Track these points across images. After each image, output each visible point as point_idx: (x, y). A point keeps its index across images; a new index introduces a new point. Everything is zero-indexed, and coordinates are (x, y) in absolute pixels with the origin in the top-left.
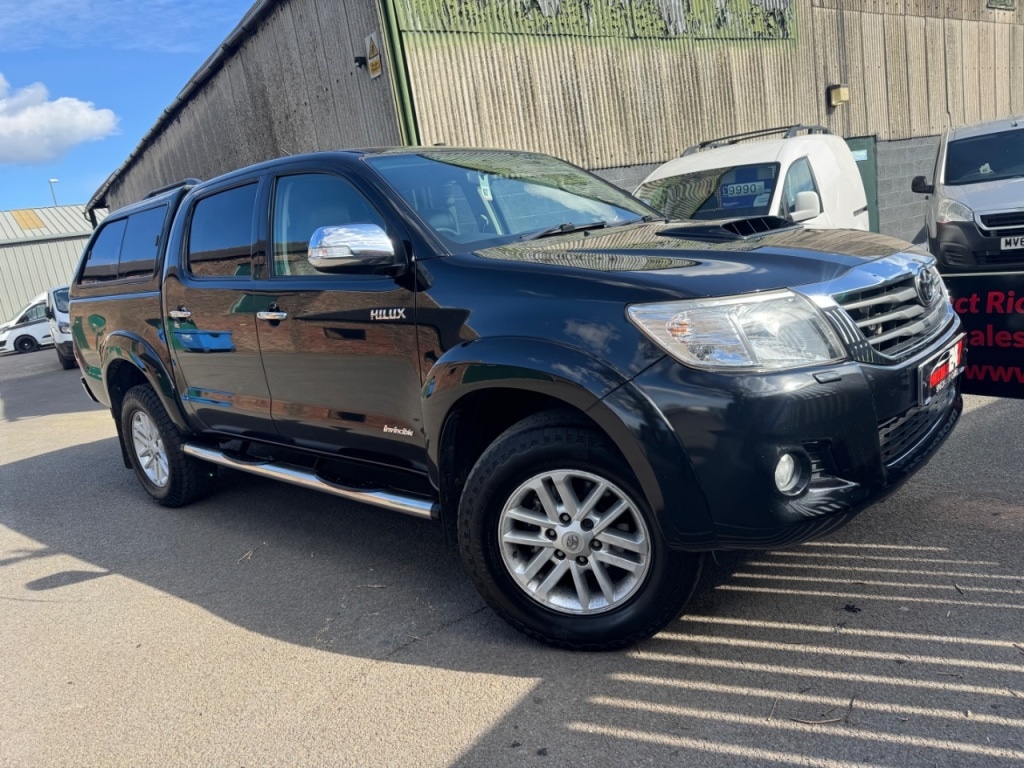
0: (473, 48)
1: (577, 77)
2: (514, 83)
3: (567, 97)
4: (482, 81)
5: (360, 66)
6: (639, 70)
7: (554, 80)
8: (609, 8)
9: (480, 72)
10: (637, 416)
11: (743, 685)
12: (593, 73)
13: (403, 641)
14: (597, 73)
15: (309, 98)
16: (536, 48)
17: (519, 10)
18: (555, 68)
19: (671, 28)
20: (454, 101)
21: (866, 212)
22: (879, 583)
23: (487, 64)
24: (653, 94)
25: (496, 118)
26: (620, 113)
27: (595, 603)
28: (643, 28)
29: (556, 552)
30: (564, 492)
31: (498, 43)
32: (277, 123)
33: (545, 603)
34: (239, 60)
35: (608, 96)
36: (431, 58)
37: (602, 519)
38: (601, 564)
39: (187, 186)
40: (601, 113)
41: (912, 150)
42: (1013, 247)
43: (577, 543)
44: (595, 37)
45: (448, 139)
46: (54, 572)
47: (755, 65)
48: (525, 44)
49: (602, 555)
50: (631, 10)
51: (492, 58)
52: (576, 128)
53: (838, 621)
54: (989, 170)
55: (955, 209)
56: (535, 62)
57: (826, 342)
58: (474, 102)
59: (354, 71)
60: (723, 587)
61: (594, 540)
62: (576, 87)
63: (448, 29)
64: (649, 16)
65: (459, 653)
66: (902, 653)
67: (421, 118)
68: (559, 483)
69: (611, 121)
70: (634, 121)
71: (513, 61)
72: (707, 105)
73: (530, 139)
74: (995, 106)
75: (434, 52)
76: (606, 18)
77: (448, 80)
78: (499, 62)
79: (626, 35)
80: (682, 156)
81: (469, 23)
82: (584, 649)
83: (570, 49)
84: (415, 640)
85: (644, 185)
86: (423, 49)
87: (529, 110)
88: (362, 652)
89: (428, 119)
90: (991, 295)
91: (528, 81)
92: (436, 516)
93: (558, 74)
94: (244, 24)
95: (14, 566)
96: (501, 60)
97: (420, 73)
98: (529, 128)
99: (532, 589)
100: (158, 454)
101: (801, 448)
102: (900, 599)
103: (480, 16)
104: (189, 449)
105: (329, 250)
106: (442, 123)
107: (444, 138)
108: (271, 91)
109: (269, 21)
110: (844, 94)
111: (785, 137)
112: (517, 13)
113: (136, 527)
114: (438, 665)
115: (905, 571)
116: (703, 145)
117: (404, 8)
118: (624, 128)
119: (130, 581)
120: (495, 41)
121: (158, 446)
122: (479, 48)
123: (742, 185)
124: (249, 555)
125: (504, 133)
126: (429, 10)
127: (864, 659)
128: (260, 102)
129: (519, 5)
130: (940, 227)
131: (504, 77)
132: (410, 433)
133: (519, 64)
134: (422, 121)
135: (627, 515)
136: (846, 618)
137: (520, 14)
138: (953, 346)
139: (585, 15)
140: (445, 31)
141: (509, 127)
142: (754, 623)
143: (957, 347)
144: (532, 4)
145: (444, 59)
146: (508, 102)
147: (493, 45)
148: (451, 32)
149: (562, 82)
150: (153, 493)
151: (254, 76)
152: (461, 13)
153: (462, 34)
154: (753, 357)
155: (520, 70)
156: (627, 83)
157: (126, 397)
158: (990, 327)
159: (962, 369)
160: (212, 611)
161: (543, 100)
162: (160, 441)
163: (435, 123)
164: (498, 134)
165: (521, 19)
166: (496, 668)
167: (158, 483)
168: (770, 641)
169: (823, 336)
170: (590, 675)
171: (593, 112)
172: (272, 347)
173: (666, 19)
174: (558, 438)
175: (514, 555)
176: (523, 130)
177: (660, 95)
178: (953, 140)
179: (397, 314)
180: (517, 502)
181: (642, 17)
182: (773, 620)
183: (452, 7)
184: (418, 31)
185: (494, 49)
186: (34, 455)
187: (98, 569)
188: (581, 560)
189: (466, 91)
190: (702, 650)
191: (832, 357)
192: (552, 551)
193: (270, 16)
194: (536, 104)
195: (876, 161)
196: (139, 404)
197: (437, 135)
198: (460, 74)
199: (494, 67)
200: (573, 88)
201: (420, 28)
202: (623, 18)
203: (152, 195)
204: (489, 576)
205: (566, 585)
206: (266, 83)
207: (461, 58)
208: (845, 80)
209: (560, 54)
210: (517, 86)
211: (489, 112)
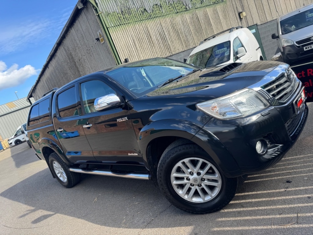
0: (130, 28)
1: (163, 29)
2: (144, 35)
3: (161, 35)
4: (134, 37)
5: (98, 41)
6: (181, 22)
7: (156, 31)
8: (168, 6)
9: (133, 34)
10: (206, 137)
11: (261, 215)
12: (167, 26)
13: (149, 220)
14: (168, 26)
15: (85, 53)
16: (148, 23)
17: (141, 13)
18: (155, 28)
19: (187, 7)
20: (128, 45)
21: (260, 49)
22: (295, 170)
23: (135, 31)
24: (186, 28)
25: (141, 47)
26: (178, 36)
27: (207, 198)
28: (179, 9)
29: (191, 184)
30: (189, 165)
31: (137, 24)
32: (77, 62)
33: (191, 201)
34: (62, 46)
35: (173, 32)
36: (118, 34)
37: (203, 171)
38: (206, 185)
39: (54, 91)
40: (172, 38)
41: (269, 26)
42: (308, 49)
43: (197, 180)
44: (165, 15)
45: (128, 56)
46: (39, 216)
47: (215, 12)
48: (145, 23)
49: (205, 182)
50: (174, 5)
51: (136, 29)
52: (166, 44)
53: (285, 187)
54: (295, 27)
55: (287, 41)
56: (149, 27)
57: (262, 102)
58: (133, 44)
59: (96, 43)
60: (245, 182)
61: (202, 178)
62: (163, 32)
63: (121, 24)
64: (180, 5)
65: (167, 222)
66: (309, 194)
67: (119, 52)
68: (187, 162)
69: (176, 39)
70: (183, 38)
71: (142, 29)
72: (203, 27)
73: (153, 51)
74: (291, 6)
75: (118, 31)
76: (167, 9)
77: (124, 39)
78: (138, 30)
79: (174, 13)
80: (199, 45)
81: (127, 20)
82: (206, 213)
83: (159, 21)
84: (153, 219)
85: (190, 56)
86: (115, 32)
87: (150, 42)
88: (137, 227)
89: (121, 52)
90: (308, 70)
91: (148, 33)
92: (150, 179)
93: (157, 29)
94: (61, 36)
95: (26, 217)
96: (139, 29)
97: (116, 39)
98: (151, 47)
99: (186, 197)
100: (62, 172)
101: (262, 138)
102: (303, 175)
103: (130, 18)
104: (71, 170)
105: (100, 105)
106: (125, 52)
107: (127, 56)
108: (73, 53)
109: (68, 33)
110: (244, 14)
111: (230, 32)
112: (140, 14)
113: (60, 196)
114: (162, 227)
115: (303, 165)
116: (205, 40)
117: (107, 21)
118: (180, 40)
119: (62, 215)
120: (136, 24)
121: (62, 170)
122: (132, 27)
123: (220, 50)
124: (96, 199)
125: (144, 51)
126: (114, 20)
127: (298, 198)
128: (70, 57)
129: (140, 12)
130: (283, 48)
131: (141, 34)
132: (137, 154)
133: (145, 29)
134: (119, 53)
135: (211, 168)
136: (288, 185)
137: (141, 14)
138: (302, 92)
139: (161, 10)
140: (120, 25)
141: (146, 48)
142: (258, 192)
143: (303, 92)
144: (144, 10)
145: (122, 33)
146: (144, 41)
147: (135, 25)
148: (122, 24)
149: (158, 31)
150: (64, 184)
151: (67, 50)
152: (124, 18)
153: (126, 24)
154: (240, 112)
155: (145, 31)
156: (178, 27)
157: (49, 158)
158: (310, 80)
159: (306, 98)
160: (89, 221)
161: (154, 38)
162: (62, 169)
163: (124, 53)
164: (143, 51)
165: (142, 16)
166: (180, 225)
167: (64, 181)
168: (265, 198)
169: (261, 100)
170: (210, 222)
171: (170, 38)
172: (90, 133)
173: (185, 5)
174: (184, 149)
175: (178, 188)
176: (150, 48)
177: (189, 28)
178: (281, 20)
179: (125, 119)
180: (175, 171)
181: (178, 6)
182: (264, 190)
183: (121, 17)
184: (112, 27)
185: (136, 26)
186: (26, 178)
187: (52, 213)
188: (199, 185)
189: (130, 41)
190: (244, 206)
191: (265, 106)
192: (190, 184)
193: (68, 32)
194: (152, 40)
195: (258, 32)
196: (53, 159)
197: (125, 56)
198: (127, 36)
199: (137, 32)
200: (162, 32)
201: (113, 26)
202: (172, 8)
203: (45, 95)
204: (171, 196)
205: (196, 194)
206: (71, 52)
207: (127, 32)
208: (243, 10)
209: (156, 23)
210: (145, 36)
211: (139, 45)
